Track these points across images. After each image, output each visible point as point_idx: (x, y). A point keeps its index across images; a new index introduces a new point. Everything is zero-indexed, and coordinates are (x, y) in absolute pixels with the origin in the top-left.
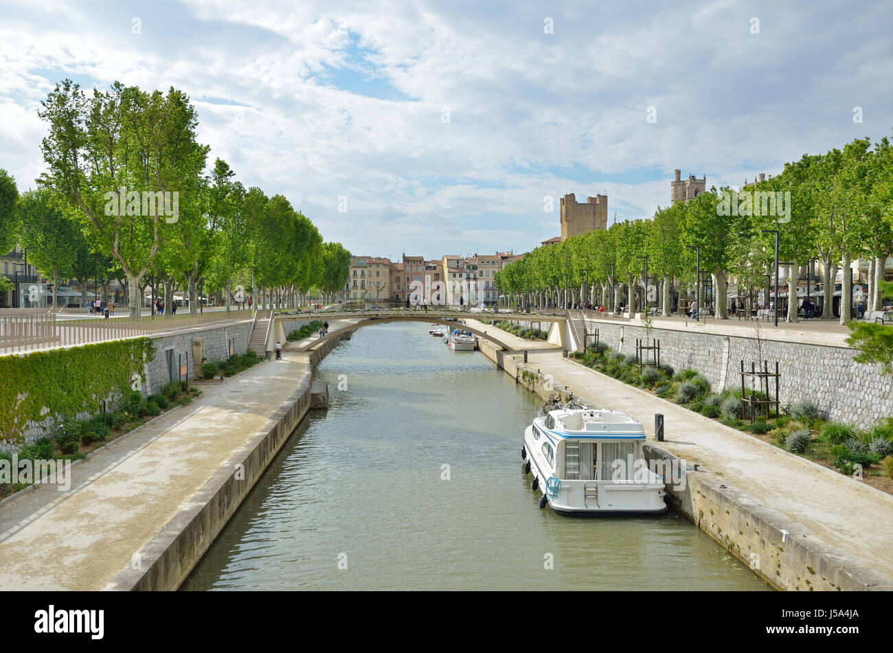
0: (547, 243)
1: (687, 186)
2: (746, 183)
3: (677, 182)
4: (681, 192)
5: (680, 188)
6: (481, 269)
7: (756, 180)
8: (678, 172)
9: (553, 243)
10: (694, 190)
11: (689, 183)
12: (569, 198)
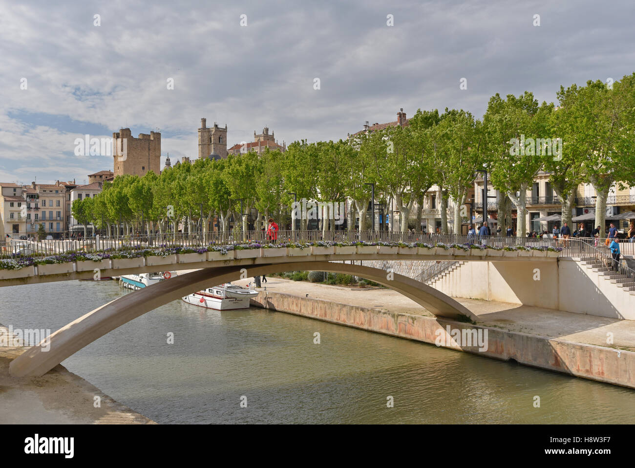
0: (95, 176)
1: (213, 133)
2: (255, 134)
3: (203, 129)
4: (206, 137)
5: (206, 135)
6: (44, 199)
7: (263, 132)
8: (204, 121)
9: (101, 176)
10: (218, 136)
11: (214, 130)
12: (125, 133)
